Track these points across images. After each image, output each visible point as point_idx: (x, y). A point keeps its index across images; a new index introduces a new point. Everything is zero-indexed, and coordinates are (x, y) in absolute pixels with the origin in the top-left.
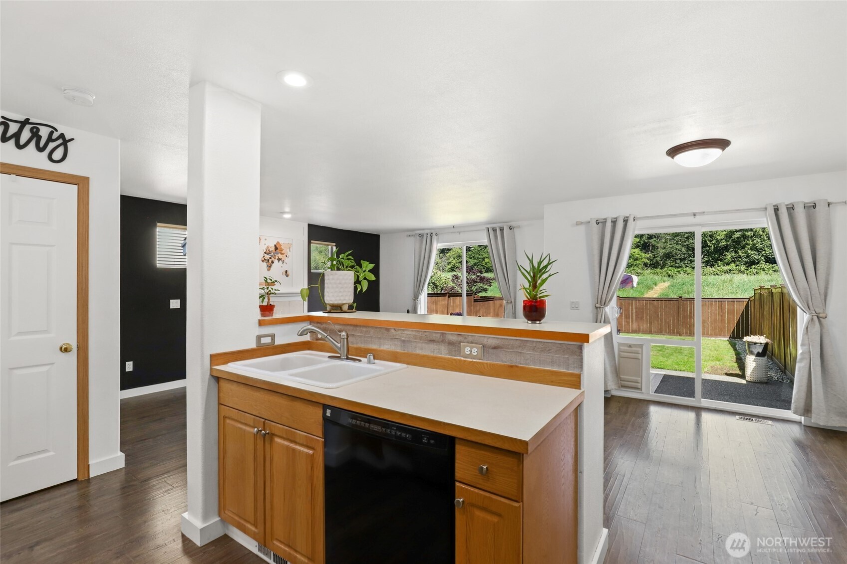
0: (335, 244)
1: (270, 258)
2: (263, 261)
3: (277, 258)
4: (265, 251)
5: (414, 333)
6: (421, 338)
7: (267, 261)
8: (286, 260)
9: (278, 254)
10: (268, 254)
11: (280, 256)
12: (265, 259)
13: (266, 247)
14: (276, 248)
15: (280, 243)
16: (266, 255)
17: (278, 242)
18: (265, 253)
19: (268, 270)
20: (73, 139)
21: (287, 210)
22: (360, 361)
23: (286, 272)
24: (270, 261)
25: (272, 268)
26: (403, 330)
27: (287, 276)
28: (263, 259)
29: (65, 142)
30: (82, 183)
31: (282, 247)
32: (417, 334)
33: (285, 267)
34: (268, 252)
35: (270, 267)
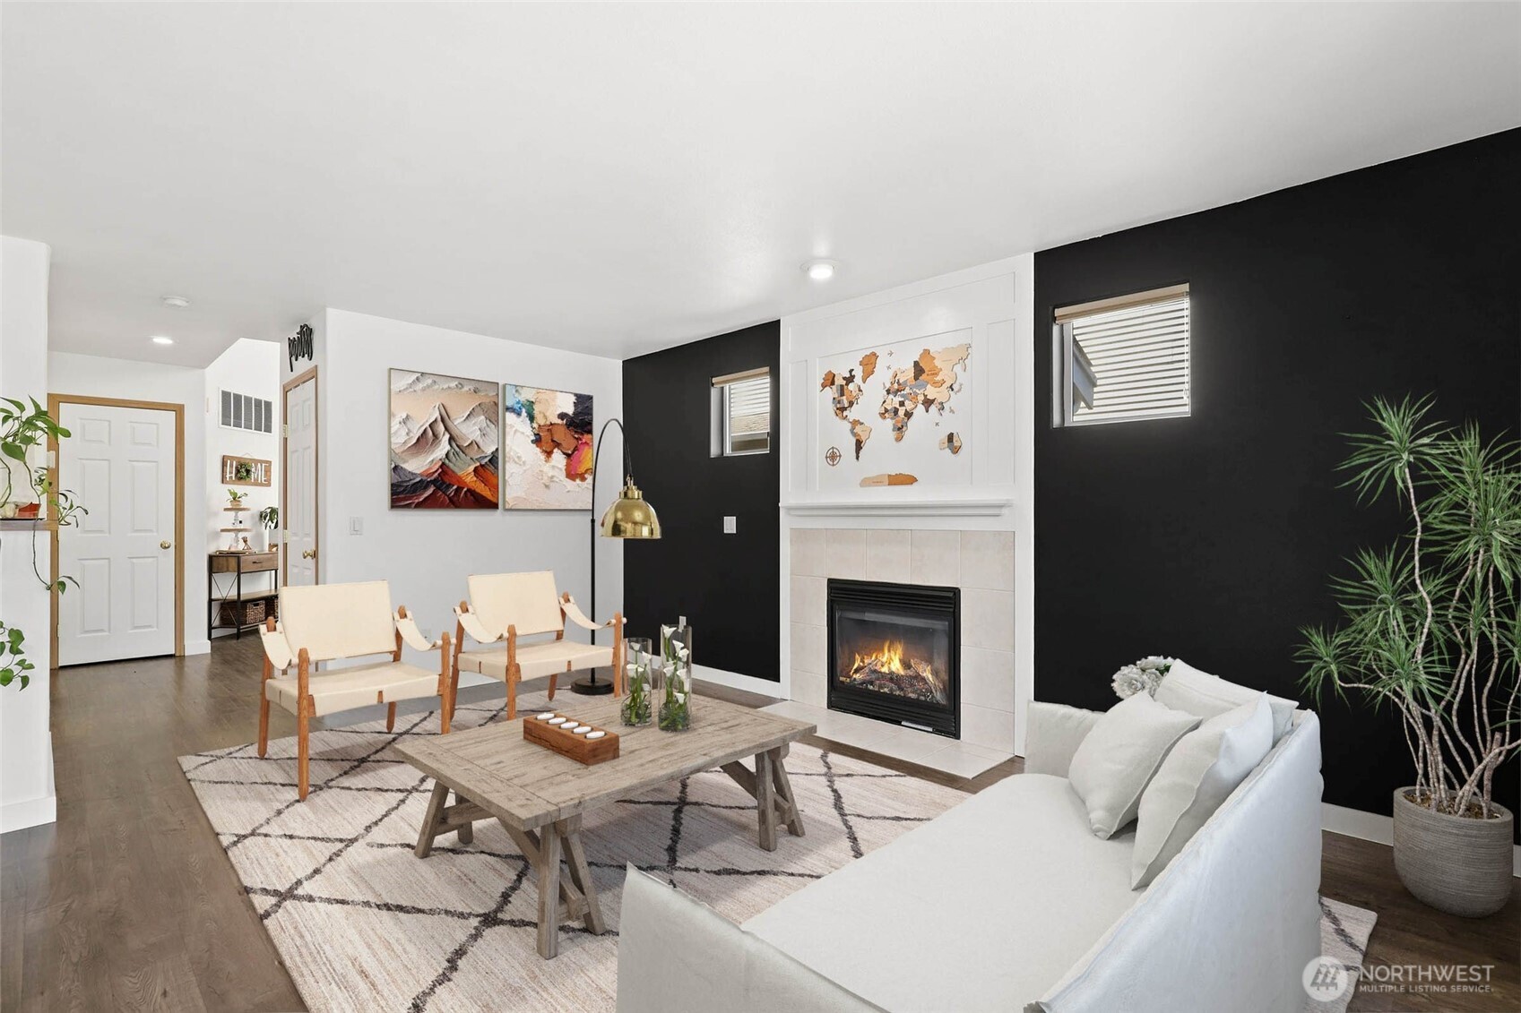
0: (1186, 290)
1: (902, 404)
2: (882, 415)
3: (921, 398)
4: (888, 385)
7: (893, 414)
8: (954, 401)
9: (922, 387)
10: (897, 393)
11: (931, 392)
12: (886, 411)
13: (891, 374)
14: (919, 370)
15: (932, 352)
16: (891, 396)
17: (927, 352)
18: (889, 391)
19: (899, 439)
23: (950, 438)
24: (901, 412)
27: (955, 450)
28: (883, 410)
31: (937, 363)
33: (949, 424)
34: (896, 386)
35: (899, 429)
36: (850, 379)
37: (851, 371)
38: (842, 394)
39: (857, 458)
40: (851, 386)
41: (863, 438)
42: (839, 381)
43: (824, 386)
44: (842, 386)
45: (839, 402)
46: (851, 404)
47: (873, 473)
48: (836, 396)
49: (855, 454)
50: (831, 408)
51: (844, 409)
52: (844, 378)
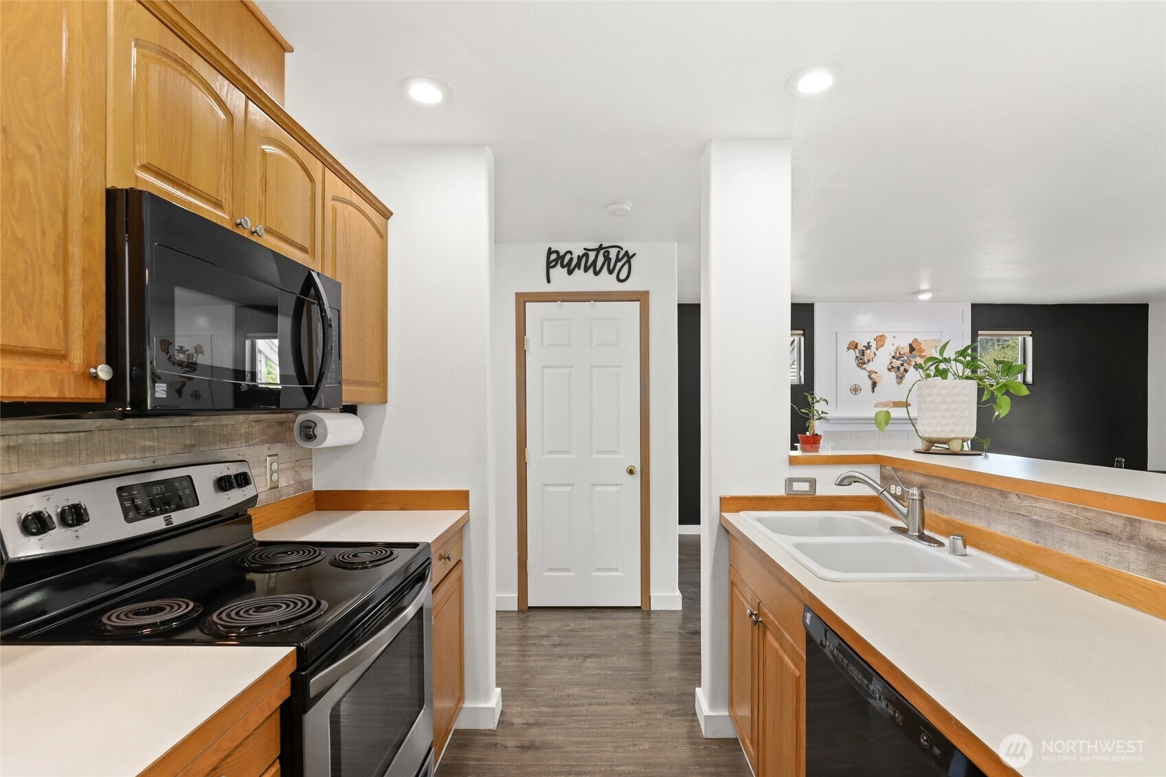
0: (1030, 333)
1: (902, 365)
2: (889, 370)
3: (913, 363)
4: (893, 354)
5: (1059, 509)
6: (1075, 522)
7: (896, 370)
9: (914, 357)
10: (898, 359)
12: (893, 367)
13: (894, 348)
14: (912, 349)
15: (919, 340)
16: (894, 360)
17: (916, 340)
18: (893, 357)
19: (899, 383)
20: (635, 254)
21: (925, 286)
22: (941, 544)
24: (902, 369)
25: (905, 380)
26: (1037, 499)
28: (890, 367)
29: (629, 257)
30: (642, 298)
31: (922, 346)
32: (1065, 512)
34: (899, 355)
35: (901, 378)
36: (868, 347)
37: (869, 343)
38: (863, 355)
39: (873, 391)
40: (868, 351)
41: (877, 380)
42: (860, 347)
43: (848, 348)
44: (863, 351)
45: (861, 359)
46: (869, 361)
47: (884, 400)
48: (858, 355)
49: (871, 389)
50: (854, 363)
51: (865, 363)
52: (864, 346)
